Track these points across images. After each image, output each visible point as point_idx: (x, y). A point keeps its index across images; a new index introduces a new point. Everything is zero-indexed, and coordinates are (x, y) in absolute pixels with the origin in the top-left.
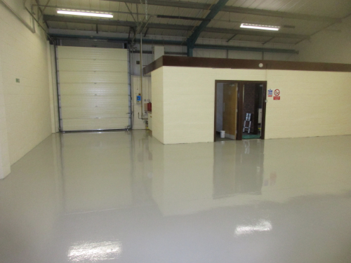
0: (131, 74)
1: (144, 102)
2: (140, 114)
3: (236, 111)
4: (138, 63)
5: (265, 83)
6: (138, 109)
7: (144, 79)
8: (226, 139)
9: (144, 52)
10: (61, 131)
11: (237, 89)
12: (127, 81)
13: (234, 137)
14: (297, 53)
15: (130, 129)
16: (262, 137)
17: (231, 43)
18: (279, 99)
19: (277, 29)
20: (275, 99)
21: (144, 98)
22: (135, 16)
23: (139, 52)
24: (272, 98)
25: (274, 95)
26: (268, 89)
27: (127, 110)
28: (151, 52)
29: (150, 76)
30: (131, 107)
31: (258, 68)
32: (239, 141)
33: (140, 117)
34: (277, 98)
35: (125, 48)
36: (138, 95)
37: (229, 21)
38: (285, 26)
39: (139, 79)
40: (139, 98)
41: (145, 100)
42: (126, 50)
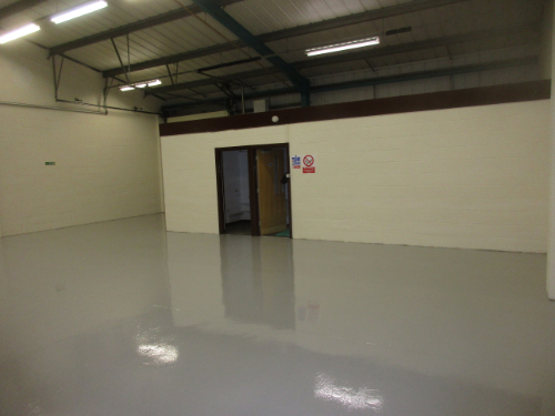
5: (286, 146)
18: (313, 171)
24: (301, 170)
26: (292, 155)
31: (271, 123)
34: (309, 170)
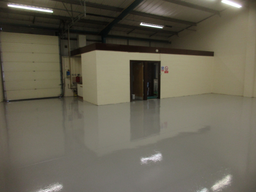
0: (61, 55)
1: (72, 76)
2: (70, 85)
3: (143, 80)
4: (66, 47)
5: (159, 63)
6: (68, 82)
7: (71, 59)
8: (136, 100)
9: (71, 39)
10: (5, 101)
11: (143, 66)
12: (58, 60)
13: (142, 98)
14: (170, 43)
15: (62, 96)
16: (159, 97)
17: (130, 35)
18: (168, 72)
19: (162, 28)
20: (165, 72)
21: (72, 73)
22: (70, 13)
23: (67, 39)
25: (164, 70)
27: (59, 82)
28: (76, 39)
29: (80, 57)
30: (62, 79)
31: (155, 52)
32: (145, 101)
33: (70, 87)
34: (166, 72)
35: (56, 35)
36: (67, 71)
37: (134, 20)
38: (167, 26)
39: (68, 59)
40: (68, 73)
41: (73, 75)
42: (57, 37)
